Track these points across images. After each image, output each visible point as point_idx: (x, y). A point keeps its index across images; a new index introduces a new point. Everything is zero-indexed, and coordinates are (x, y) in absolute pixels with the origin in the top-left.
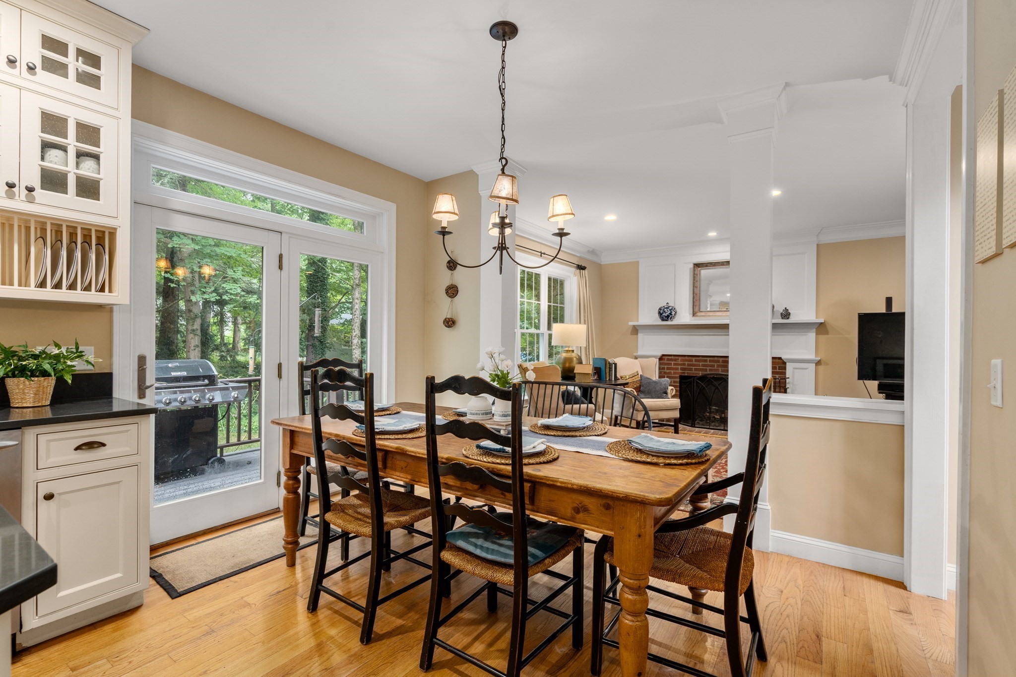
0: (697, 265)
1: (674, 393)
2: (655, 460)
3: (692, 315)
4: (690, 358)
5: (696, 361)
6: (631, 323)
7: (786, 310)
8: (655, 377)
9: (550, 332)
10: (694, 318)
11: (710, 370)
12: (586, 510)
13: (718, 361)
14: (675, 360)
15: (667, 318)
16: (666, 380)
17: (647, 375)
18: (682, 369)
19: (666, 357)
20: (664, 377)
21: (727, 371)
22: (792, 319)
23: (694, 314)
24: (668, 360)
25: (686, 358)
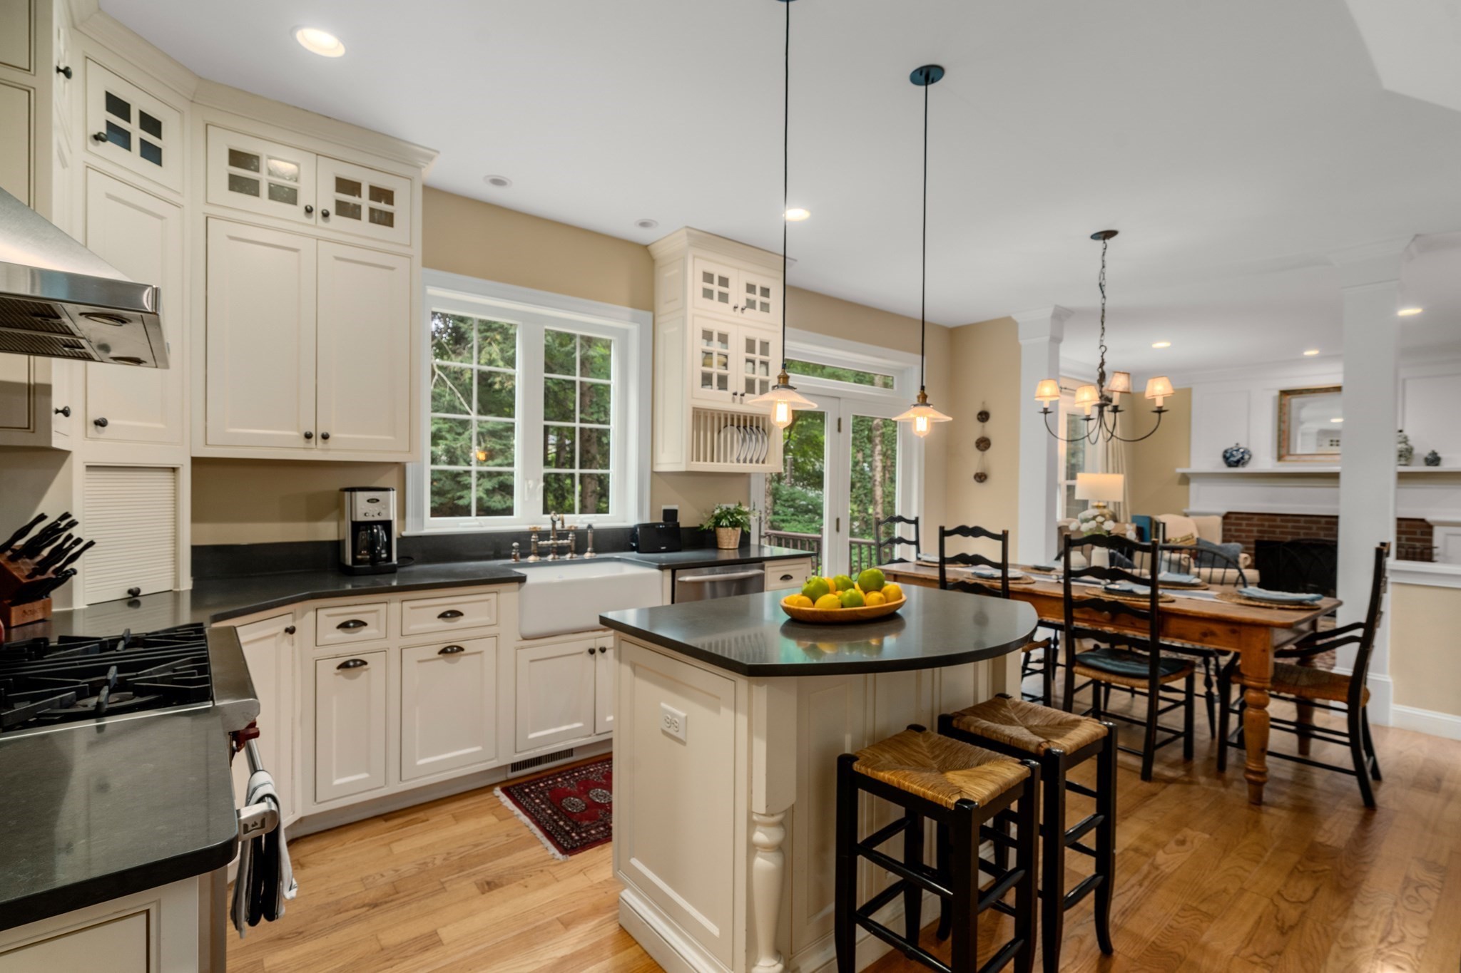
0: (1285, 393)
1: (1248, 562)
2: (1268, 605)
3: (1276, 459)
4: (1273, 517)
5: (1282, 521)
6: (1180, 470)
7: (1434, 454)
8: (1217, 540)
9: (1070, 482)
10: (1280, 463)
11: (1305, 534)
12: (1213, 634)
13: (1319, 522)
14: (1248, 519)
15: (1237, 463)
16: (1234, 546)
17: (1206, 538)
18: (1259, 531)
19: (1234, 516)
20: (1230, 541)
21: (1336, 535)
22: (1445, 467)
23: (1280, 458)
24: (1237, 519)
25: (1267, 517)
